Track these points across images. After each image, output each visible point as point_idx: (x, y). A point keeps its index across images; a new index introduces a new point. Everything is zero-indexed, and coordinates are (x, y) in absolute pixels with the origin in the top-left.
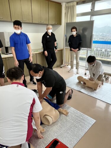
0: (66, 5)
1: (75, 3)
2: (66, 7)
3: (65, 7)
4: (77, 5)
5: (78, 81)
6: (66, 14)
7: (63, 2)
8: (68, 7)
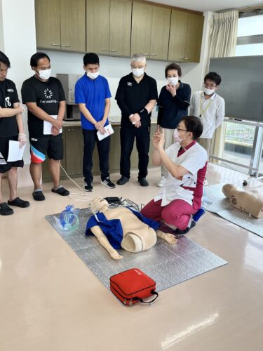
0: (213, 16)
1: (236, 13)
2: (214, 21)
3: (212, 21)
4: (240, 16)
5: (225, 197)
6: (213, 38)
7: (208, 11)
8: (219, 23)
